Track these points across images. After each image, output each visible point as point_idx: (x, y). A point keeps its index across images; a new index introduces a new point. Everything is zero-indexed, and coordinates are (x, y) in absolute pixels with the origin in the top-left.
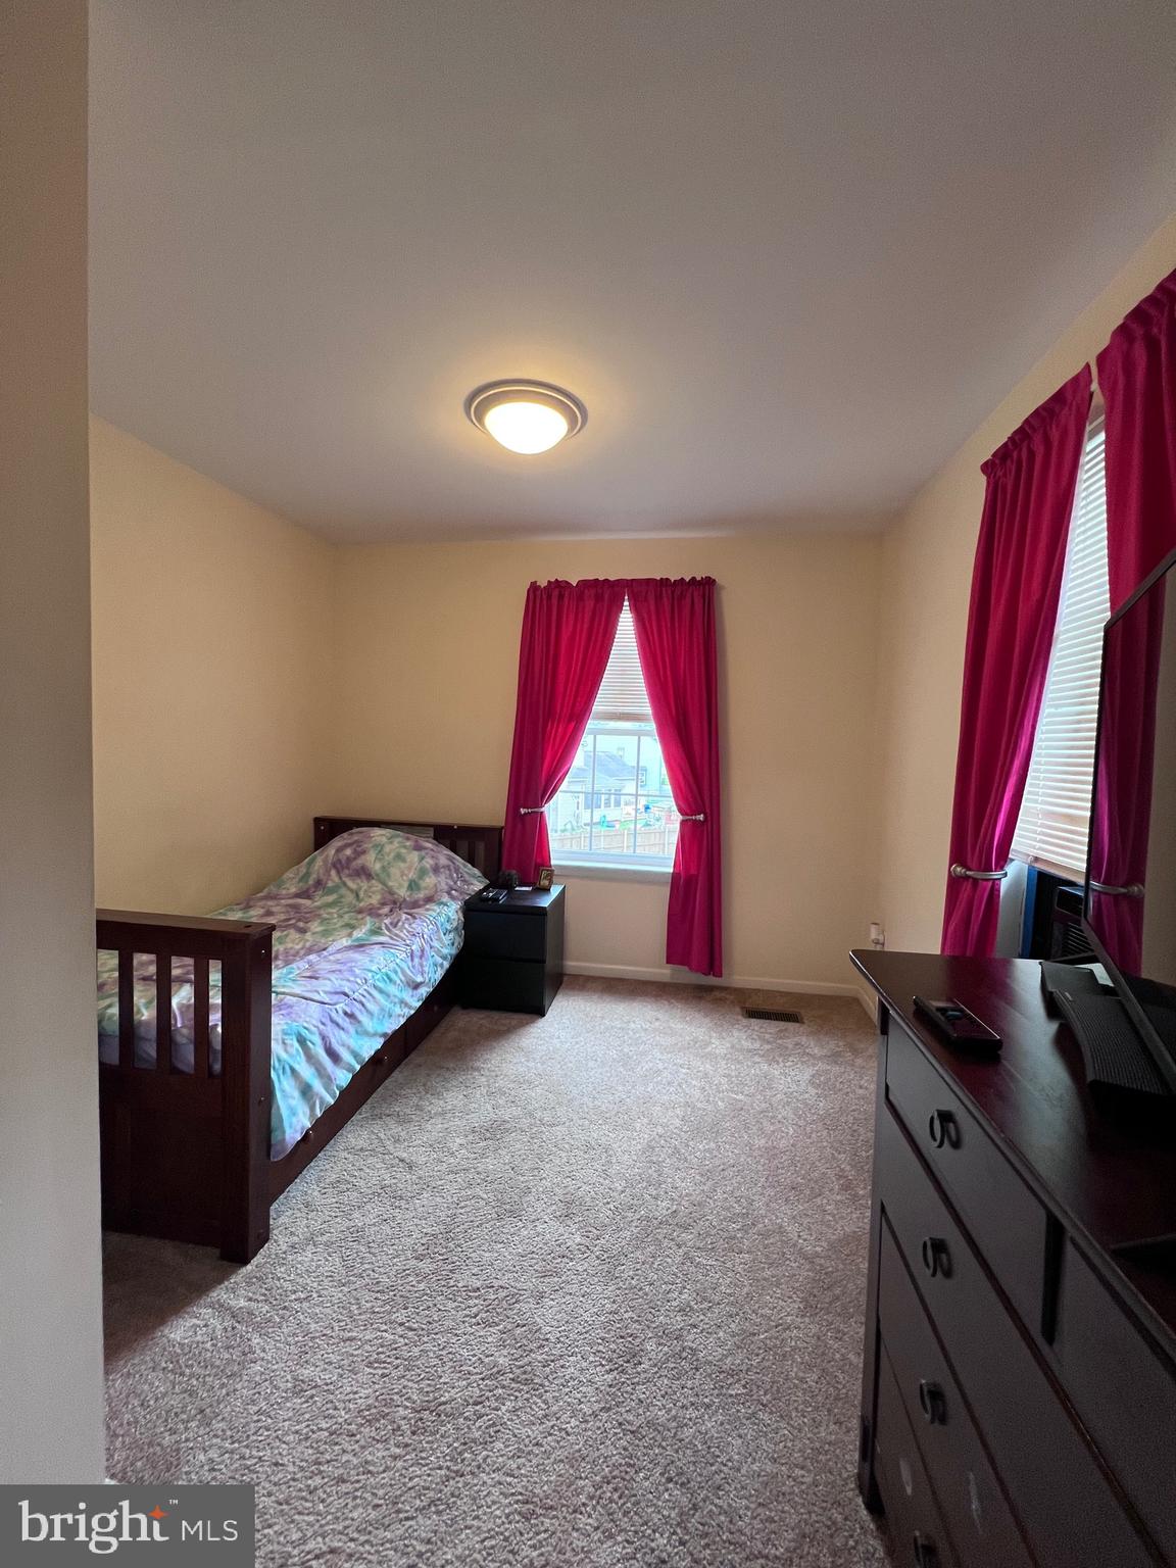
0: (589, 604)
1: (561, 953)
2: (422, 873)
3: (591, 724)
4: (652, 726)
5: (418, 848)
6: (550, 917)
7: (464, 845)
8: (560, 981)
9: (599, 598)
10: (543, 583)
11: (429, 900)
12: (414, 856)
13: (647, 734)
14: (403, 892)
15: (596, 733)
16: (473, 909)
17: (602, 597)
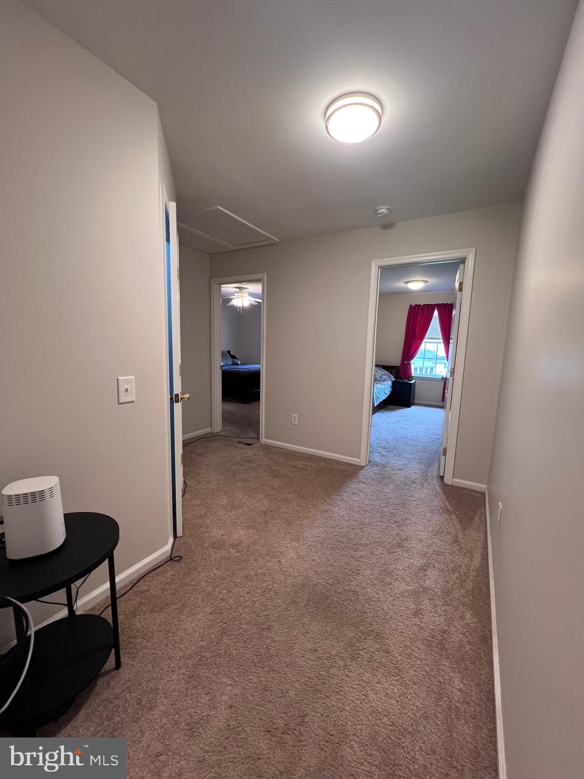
0: (426, 311)
1: (414, 399)
2: (382, 375)
3: (425, 340)
4: (441, 341)
5: (380, 370)
6: (413, 385)
7: (390, 370)
8: (413, 404)
9: (428, 309)
10: (413, 305)
11: (385, 380)
12: (380, 371)
13: (440, 343)
14: (379, 378)
15: (426, 343)
16: (393, 383)
17: (429, 309)
